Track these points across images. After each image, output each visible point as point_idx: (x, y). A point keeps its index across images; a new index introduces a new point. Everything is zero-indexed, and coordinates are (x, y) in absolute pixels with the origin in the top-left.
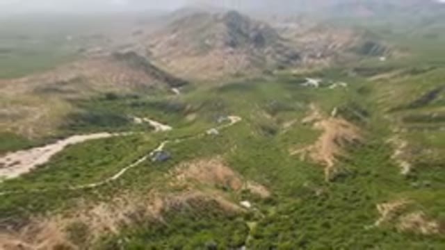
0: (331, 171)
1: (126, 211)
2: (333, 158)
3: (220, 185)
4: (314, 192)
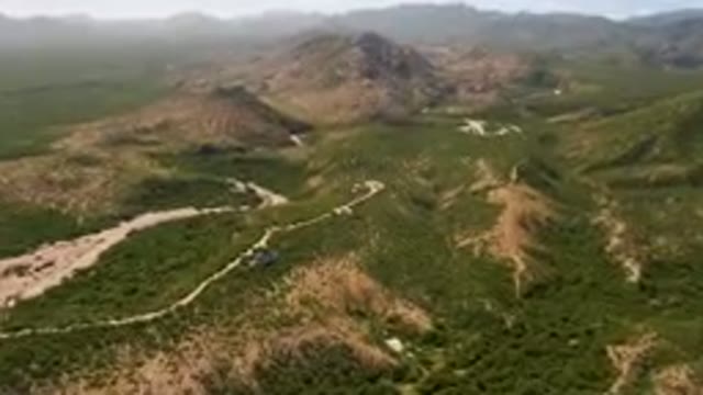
0: (522, 278)
1: (195, 371)
2: (522, 254)
3: (353, 307)
4: (502, 322)
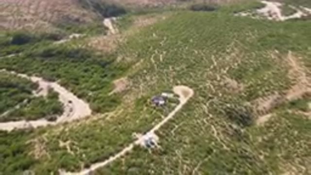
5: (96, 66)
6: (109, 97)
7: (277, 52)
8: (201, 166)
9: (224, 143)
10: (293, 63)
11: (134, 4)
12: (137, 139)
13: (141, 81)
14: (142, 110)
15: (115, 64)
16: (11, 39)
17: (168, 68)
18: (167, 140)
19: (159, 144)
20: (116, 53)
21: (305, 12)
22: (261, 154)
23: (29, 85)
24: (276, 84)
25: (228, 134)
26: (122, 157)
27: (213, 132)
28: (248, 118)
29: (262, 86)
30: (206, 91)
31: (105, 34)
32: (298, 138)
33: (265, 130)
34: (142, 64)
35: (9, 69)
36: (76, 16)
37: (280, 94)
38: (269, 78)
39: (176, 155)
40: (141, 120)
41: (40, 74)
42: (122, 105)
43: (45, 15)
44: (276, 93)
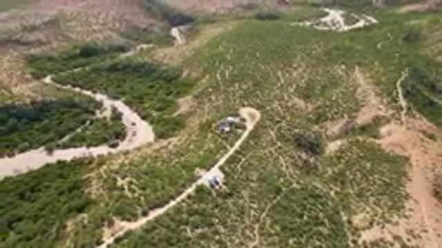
5: (162, 82)
6: (173, 119)
7: (343, 67)
8: (269, 211)
9: (294, 178)
10: (361, 81)
11: (202, 11)
12: (200, 177)
13: (206, 100)
14: (206, 137)
15: (180, 80)
16: (78, 51)
17: (234, 87)
18: (233, 178)
19: (224, 184)
20: (182, 66)
21: (367, 21)
22: (331, 189)
23: (93, 104)
24: (345, 106)
25: (297, 166)
26: (183, 201)
27: (282, 166)
28: (318, 146)
29: (331, 107)
30: (274, 113)
31: (173, 45)
32: (371, 172)
33: (335, 160)
34: (208, 81)
35: (74, 86)
36: (144, 26)
37: (350, 117)
38: (337, 99)
39: (242, 197)
40: (206, 151)
41: (105, 91)
42: (187, 128)
43: (114, 25)
44: (346, 116)
